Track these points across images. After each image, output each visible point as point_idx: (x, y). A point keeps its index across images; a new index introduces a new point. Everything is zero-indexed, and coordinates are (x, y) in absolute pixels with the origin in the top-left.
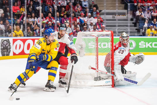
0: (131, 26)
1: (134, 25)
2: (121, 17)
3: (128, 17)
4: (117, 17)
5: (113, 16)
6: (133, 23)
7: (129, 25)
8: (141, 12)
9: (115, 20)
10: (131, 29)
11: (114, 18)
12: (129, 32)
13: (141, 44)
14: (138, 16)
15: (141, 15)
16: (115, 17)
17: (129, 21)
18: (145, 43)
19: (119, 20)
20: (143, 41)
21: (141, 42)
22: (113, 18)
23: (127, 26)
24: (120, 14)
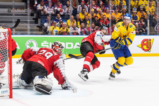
0: (31, 23)
1: (35, 21)
2: (19, 11)
3: (27, 12)
4: (14, 11)
5: (8, 10)
6: (34, 19)
7: (29, 21)
8: (43, 6)
9: (11, 15)
10: (31, 26)
11: (10, 12)
12: (29, 30)
13: (44, 44)
14: (40, 11)
15: (43, 10)
16: (12, 11)
17: (29, 17)
18: (48, 43)
19: (16, 15)
20: (46, 41)
21: (44, 42)
22: (8, 12)
23: (26, 22)
24: (17, 7)
